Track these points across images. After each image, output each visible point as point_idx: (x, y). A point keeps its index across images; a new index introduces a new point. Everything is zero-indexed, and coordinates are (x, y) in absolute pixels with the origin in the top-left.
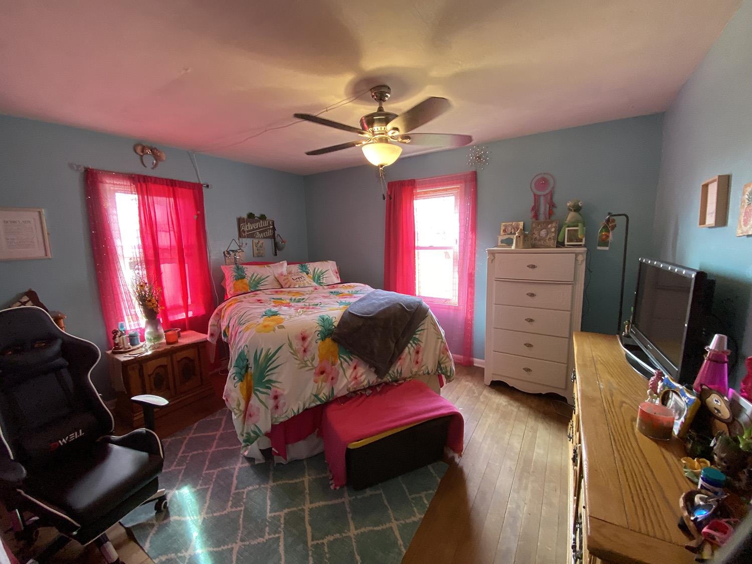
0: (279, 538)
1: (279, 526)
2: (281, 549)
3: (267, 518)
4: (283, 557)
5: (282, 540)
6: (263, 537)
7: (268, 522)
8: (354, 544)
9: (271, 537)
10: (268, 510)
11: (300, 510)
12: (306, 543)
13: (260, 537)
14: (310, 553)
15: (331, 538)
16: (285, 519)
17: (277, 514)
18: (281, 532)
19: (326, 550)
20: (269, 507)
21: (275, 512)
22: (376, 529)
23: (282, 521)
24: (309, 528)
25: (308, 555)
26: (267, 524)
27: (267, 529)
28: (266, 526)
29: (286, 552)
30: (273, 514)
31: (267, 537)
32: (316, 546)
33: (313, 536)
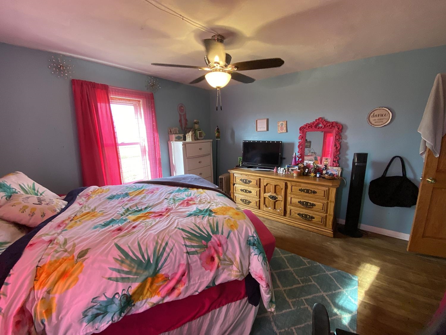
0: (305, 299)
1: (298, 301)
2: (309, 297)
3: (296, 309)
4: (314, 295)
5: (306, 298)
6: (307, 308)
7: (297, 308)
8: (296, 268)
9: (306, 304)
10: (290, 310)
11: (285, 292)
12: (303, 286)
13: (308, 309)
14: (307, 284)
15: (296, 277)
16: (293, 299)
17: (291, 304)
18: (301, 299)
19: (303, 278)
20: (288, 310)
21: (290, 305)
22: (286, 261)
23: (294, 300)
24: (294, 286)
25: (308, 285)
26: (299, 308)
27: (302, 307)
28: (300, 308)
29: (310, 294)
30: (292, 306)
31: (307, 306)
32: (303, 283)
33: (298, 284)
